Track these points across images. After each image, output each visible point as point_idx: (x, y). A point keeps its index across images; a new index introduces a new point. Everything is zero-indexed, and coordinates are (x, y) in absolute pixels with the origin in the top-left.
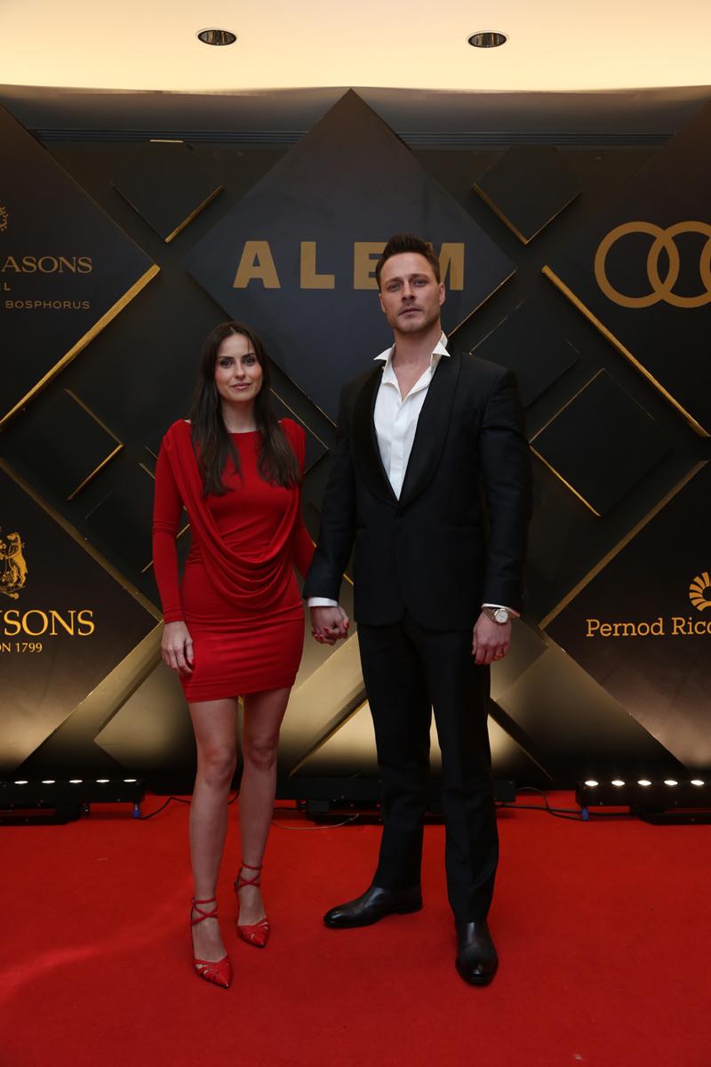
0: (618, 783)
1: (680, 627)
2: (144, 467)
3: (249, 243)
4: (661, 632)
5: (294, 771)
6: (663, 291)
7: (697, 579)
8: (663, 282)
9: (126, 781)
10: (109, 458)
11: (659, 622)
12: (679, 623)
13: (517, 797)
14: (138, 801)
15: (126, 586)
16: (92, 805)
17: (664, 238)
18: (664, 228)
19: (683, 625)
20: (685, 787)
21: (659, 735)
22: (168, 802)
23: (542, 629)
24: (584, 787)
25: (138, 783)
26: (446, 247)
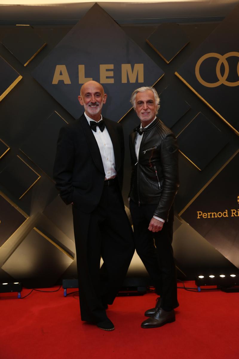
0: (212, 276)
1: (234, 213)
2: (18, 157)
4: (227, 216)
6: (223, 80)
8: (222, 76)
9: (15, 283)
10: (5, 153)
11: (226, 211)
12: (234, 212)
14: (20, 291)
15: (13, 205)
16: (1, 293)
17: (222, 59)
18: (222, 55)
19: (236, 212)
20: (238, 277)
21: (228, 257)
22: (32, 291)
23: (179, 216)
24: (198, 279)
25: (19, 284)
26: (137, 66)
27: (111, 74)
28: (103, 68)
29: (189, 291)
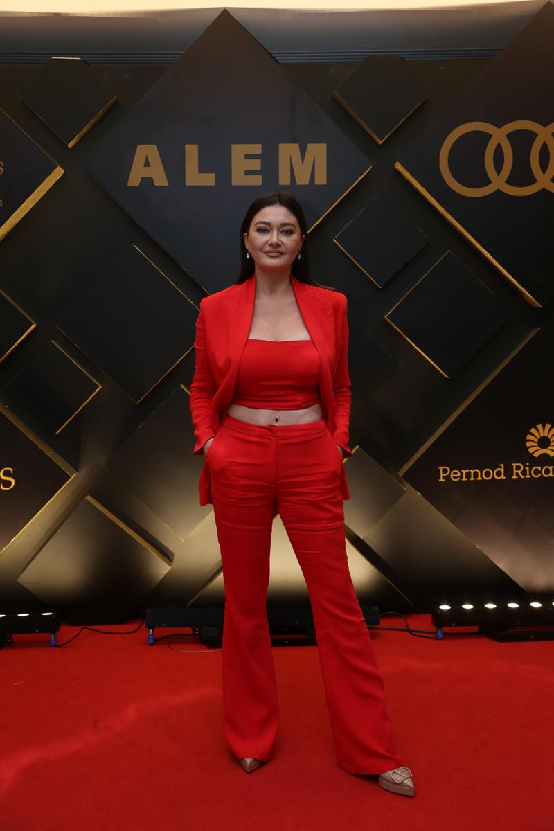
0: (468, 607)
1: (519, 472)
2: (54, 343)
3: (140, 147)
4: (503, 477)
5: (191, 602)
6: (499, 182)
7: (533, 430)
8: (498, 173)
9: (43, 614)
10: (25, 336)
11: (501, 467)
12: (518, 468)
13: (381, 621)
14: (54, 632)
15: (42, 446)
16: (14, 635)
17: (499, 136)
18: (499, 127)
19: (521, 469)
20: (525, 608)
21: (502, 565)
22: (80, 632)
23: (401, 475)
24: (439, 612)
25: (53, 616)
26: (311, 148)
27: (256, 165)
28: (239, 151)
29: (416, 637)
